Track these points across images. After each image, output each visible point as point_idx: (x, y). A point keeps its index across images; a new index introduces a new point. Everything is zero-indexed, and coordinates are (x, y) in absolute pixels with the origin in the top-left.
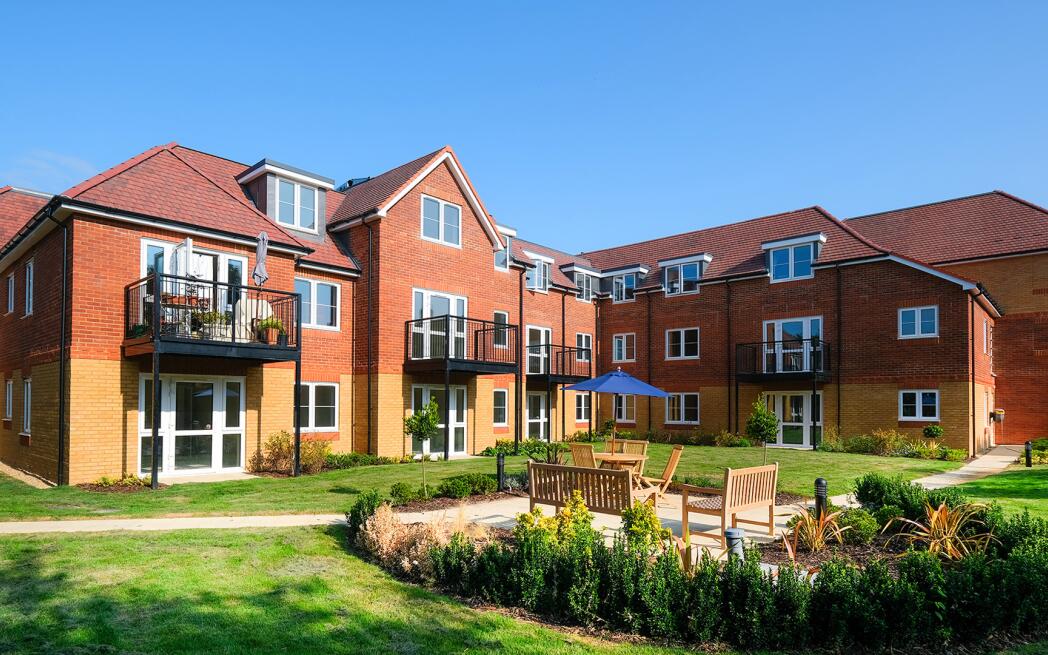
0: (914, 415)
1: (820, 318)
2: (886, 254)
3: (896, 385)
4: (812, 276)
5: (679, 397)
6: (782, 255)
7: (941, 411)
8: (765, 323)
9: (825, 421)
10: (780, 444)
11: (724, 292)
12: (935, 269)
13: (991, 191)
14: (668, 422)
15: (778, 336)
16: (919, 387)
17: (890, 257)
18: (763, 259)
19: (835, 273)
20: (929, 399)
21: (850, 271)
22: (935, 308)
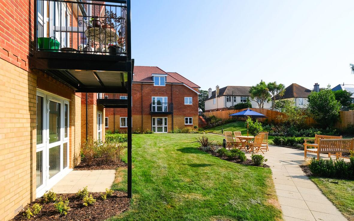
0: (187, 123)
1: (167, 97)
2: (183, 83)
3: (184, 116)
4: (165, 86)
5: (125, 118)
6: (157, 78)
7: (193, 122)
8: (152, 97)
9: (168, 125)
10: (156, 132)
11: (140, 86)
12: (193, 89)
13: (175, 72)
14: (121, 127)
15: (156, 101)
16: (189, 116)
17: (184, 84)
18: (152, 78)
19: (171, 86)
20: (190, 119)
21: (174, 86)
22: (192, 98)
